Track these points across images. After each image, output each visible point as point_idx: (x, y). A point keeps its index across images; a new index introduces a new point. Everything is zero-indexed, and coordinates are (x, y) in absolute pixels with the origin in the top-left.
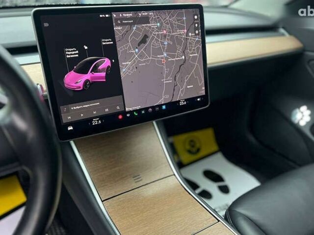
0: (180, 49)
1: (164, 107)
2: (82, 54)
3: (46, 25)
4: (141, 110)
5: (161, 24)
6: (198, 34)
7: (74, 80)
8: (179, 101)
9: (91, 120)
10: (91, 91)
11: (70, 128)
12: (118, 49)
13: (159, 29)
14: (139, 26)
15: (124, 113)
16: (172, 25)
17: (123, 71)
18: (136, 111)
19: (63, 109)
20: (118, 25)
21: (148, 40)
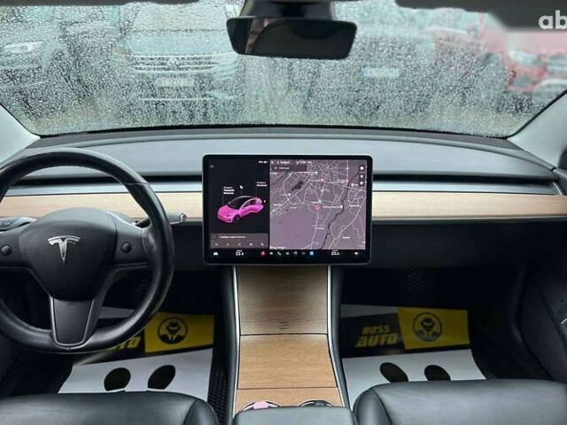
0: (338, 198)
1: (312, 253)
2: (237, 192)
3: (212, 166)
4: (286, 251)
5: (320, 173)
6: (363, 185)
7: (227, 214)
8: (331, 250)
9: (235, 250)
10: (240, 225)
11: (216, 254)
12: (271, 191)
13: (316, 177)
14: (296, 173)
15: (268, 250)
16: (331, 175)
17: (272, 211)
18: (280, 251)
19: (213, 236)
20: (274, 170)
21: (303, 187)
